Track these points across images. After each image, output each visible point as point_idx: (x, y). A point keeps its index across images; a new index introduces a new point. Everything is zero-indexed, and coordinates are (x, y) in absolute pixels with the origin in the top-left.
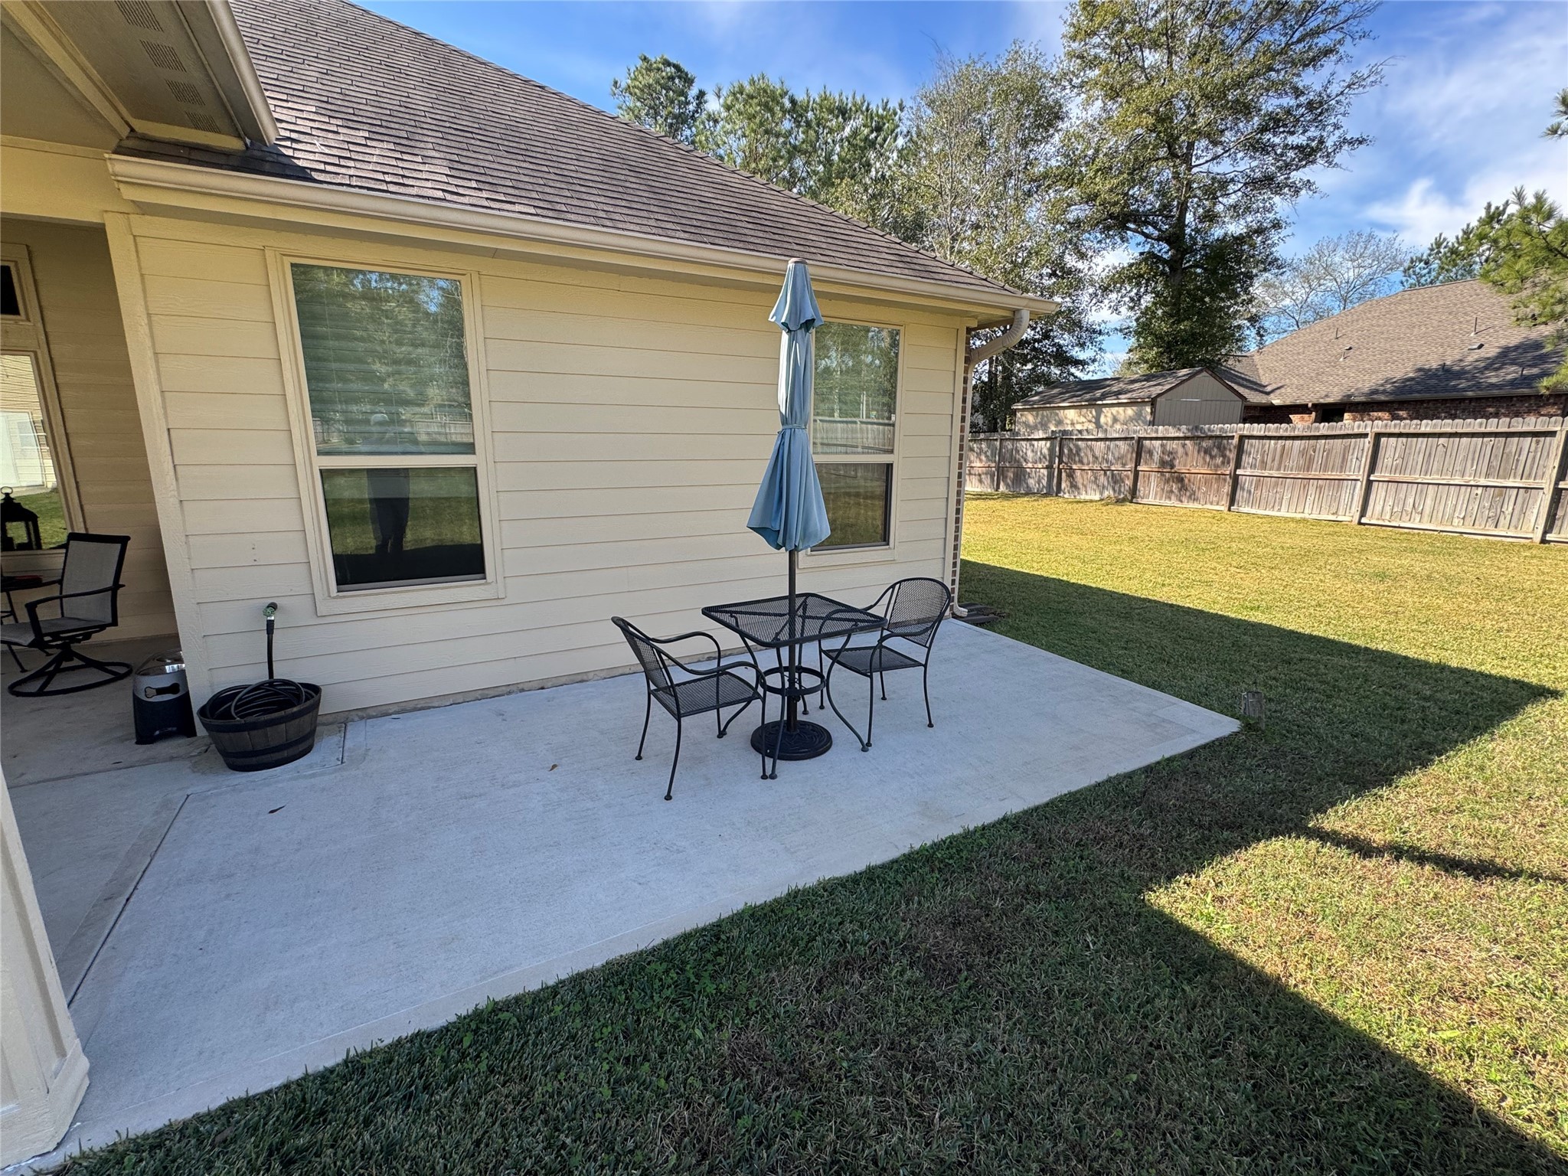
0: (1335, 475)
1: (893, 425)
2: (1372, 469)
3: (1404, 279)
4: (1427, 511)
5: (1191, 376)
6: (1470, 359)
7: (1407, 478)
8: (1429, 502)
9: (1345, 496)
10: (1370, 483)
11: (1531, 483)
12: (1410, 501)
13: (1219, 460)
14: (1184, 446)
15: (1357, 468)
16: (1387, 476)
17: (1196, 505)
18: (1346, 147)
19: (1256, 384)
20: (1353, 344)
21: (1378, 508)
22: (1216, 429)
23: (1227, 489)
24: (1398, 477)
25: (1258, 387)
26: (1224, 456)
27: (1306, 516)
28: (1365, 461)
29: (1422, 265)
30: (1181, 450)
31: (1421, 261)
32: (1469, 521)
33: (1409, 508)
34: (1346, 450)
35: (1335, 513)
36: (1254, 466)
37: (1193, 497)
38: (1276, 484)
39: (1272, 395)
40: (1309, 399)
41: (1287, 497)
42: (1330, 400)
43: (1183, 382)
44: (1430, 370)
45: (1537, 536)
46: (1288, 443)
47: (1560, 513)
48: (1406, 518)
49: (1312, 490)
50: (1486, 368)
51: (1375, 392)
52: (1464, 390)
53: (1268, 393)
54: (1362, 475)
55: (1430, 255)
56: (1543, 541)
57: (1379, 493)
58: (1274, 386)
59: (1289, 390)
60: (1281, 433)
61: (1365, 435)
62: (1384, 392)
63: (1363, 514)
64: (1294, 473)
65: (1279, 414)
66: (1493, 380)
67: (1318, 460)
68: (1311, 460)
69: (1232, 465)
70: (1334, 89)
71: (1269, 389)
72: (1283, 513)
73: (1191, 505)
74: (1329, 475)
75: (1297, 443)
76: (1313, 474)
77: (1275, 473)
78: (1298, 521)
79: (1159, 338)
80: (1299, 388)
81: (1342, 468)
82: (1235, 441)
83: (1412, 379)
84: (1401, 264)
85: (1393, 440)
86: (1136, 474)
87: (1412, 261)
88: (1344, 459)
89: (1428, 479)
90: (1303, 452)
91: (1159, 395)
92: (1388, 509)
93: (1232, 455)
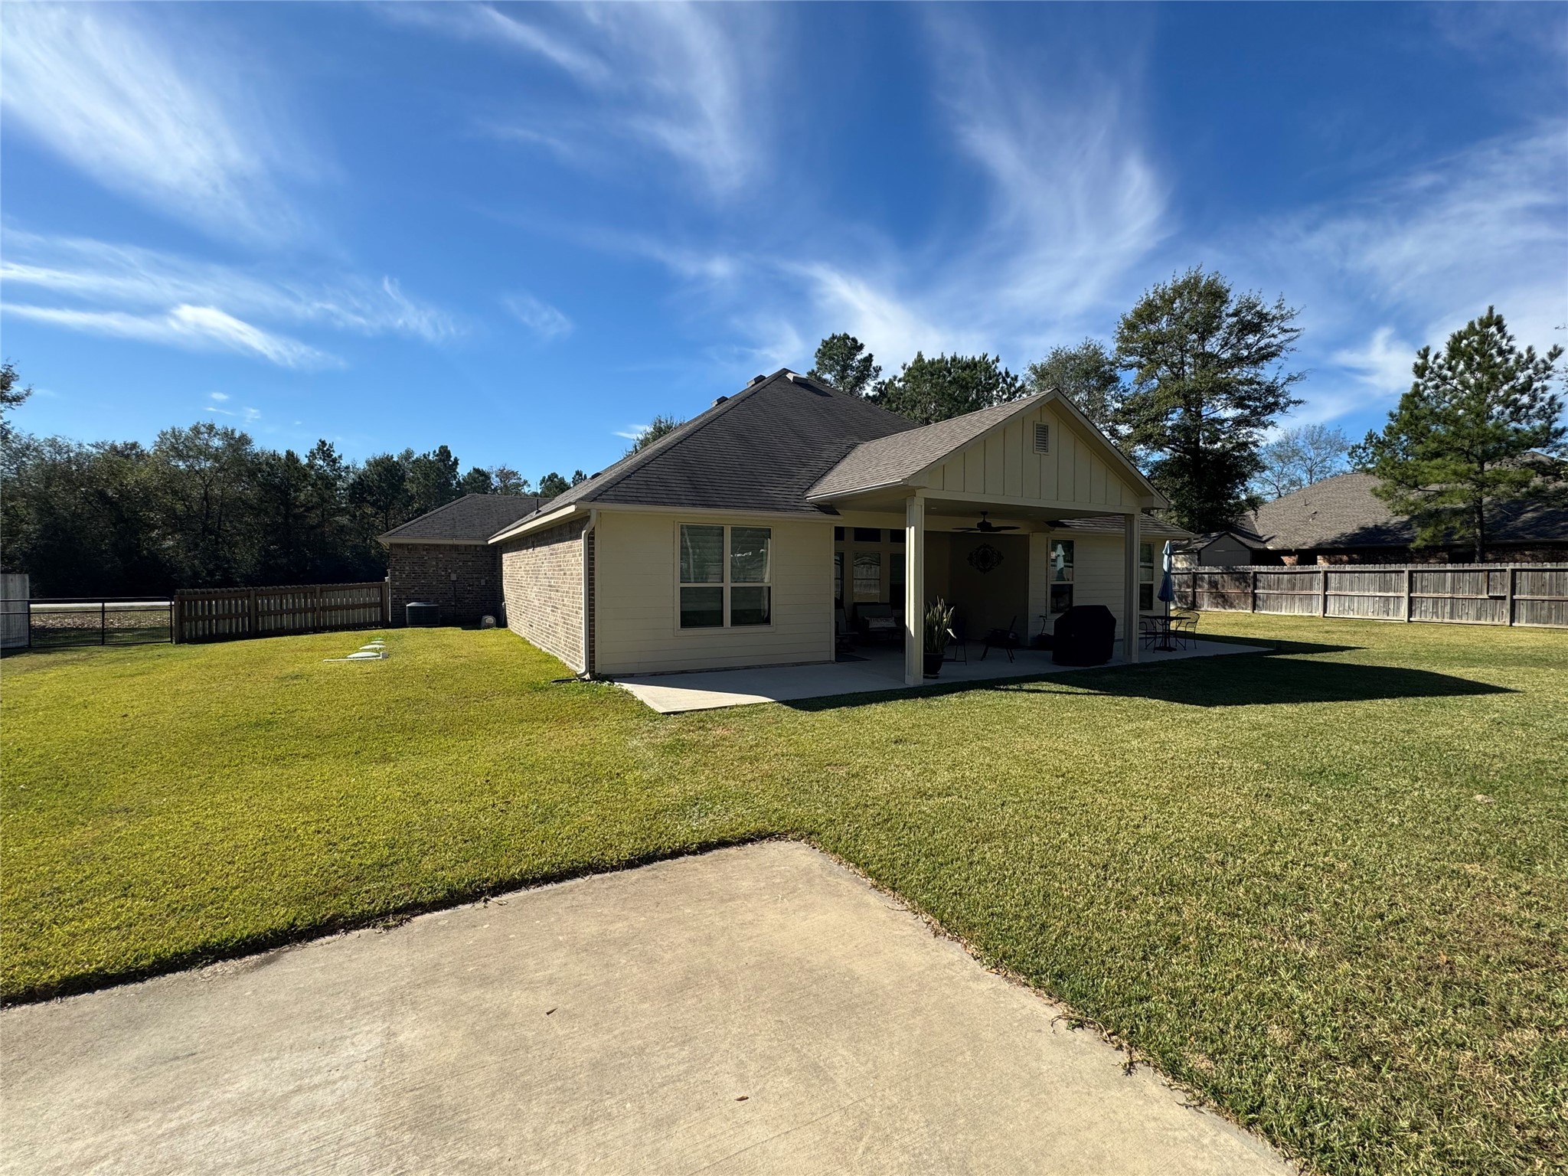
0: (1308, 592)
1: (1152, 568)
2: (1326, 589)
3: (1350, 460)
4: (1356, 609)
5: (1219, 537)
6: (1392, 522)
7: (1344, 593)
8: (1356, 604)
9: (1315, 603)
10: (1326, 597)
11: (1398, 594)
12: (1347, 604)
13: (1244, 584)
14: (1222, 577)
15: (1318, 590)
16: (1334, 592)
17: (1233, 611)
18: (1291, 405)
19: (1255, 535)
20: (1317, 509)
21: (1332, 609)
22: (1241, 568)
23: (1250, 600)
24: (1339, 593)
25: (1257, 538)
26: (1246, 582)
27: (1296, 614)
28: (1322, 585)
29: (1361, 450)
30: (1220, 579)
31: (1360, 448)
32: (1376, 613)
33: (1347, 608)
34: (1311, 580)
35: (1311, 612)
36: (1264, 588)
37: (1232, 606)
38: (1277, 598)
39: (1267, 544)
40: (1292, 547)
41: (1284, 604)
42: (1305, 547)
43: (1214, 541)
44: (1368, 529)
45: (1406, 620)
46: (1281, 576)
47: (1413, 608)
48: (1346, 613)
49: (1297, 600)
50: (1402, 528)
51: (1336, 542)
52: (1389, 542)
53: (1264, 542)
54: (1321, 592)
55: (1366, 443)
56: (1409, 621)
57: (1331, 601)
58: (1267, 537)
59: (1278, 540)
60: (1276, 571)
61: (1319, 572)
62: (1341, 542)
63: (1325, 611)
64: (1286, 592)
65: (1274, 558)
66: (1406, 536)
67: (1298, 585)
68: (1294, 585)
69: (1252, 586)
70: (1280, 381)
71: (1264, 539)
72: (1283, 613)
73: (1230, 611)
74: (1304, 592)
75: (1285, 576)
76: (1296, 592)
77: (1276, 592)
78: (1292, 616)
79: (1191, 512)
80: (1285, 538)
81: (1311, 589)
82: (1252, 575)
83: (1357, 534)
84: (1347, 449)
85: (1333, 575)
86: (1194, 593)
87: (1353, 448)
88: (1311, 585)
89: (1353, 593)
90: (1289, 581)
91: (1202, 549)
92: (1337, 609)
93: (1251, 582)
